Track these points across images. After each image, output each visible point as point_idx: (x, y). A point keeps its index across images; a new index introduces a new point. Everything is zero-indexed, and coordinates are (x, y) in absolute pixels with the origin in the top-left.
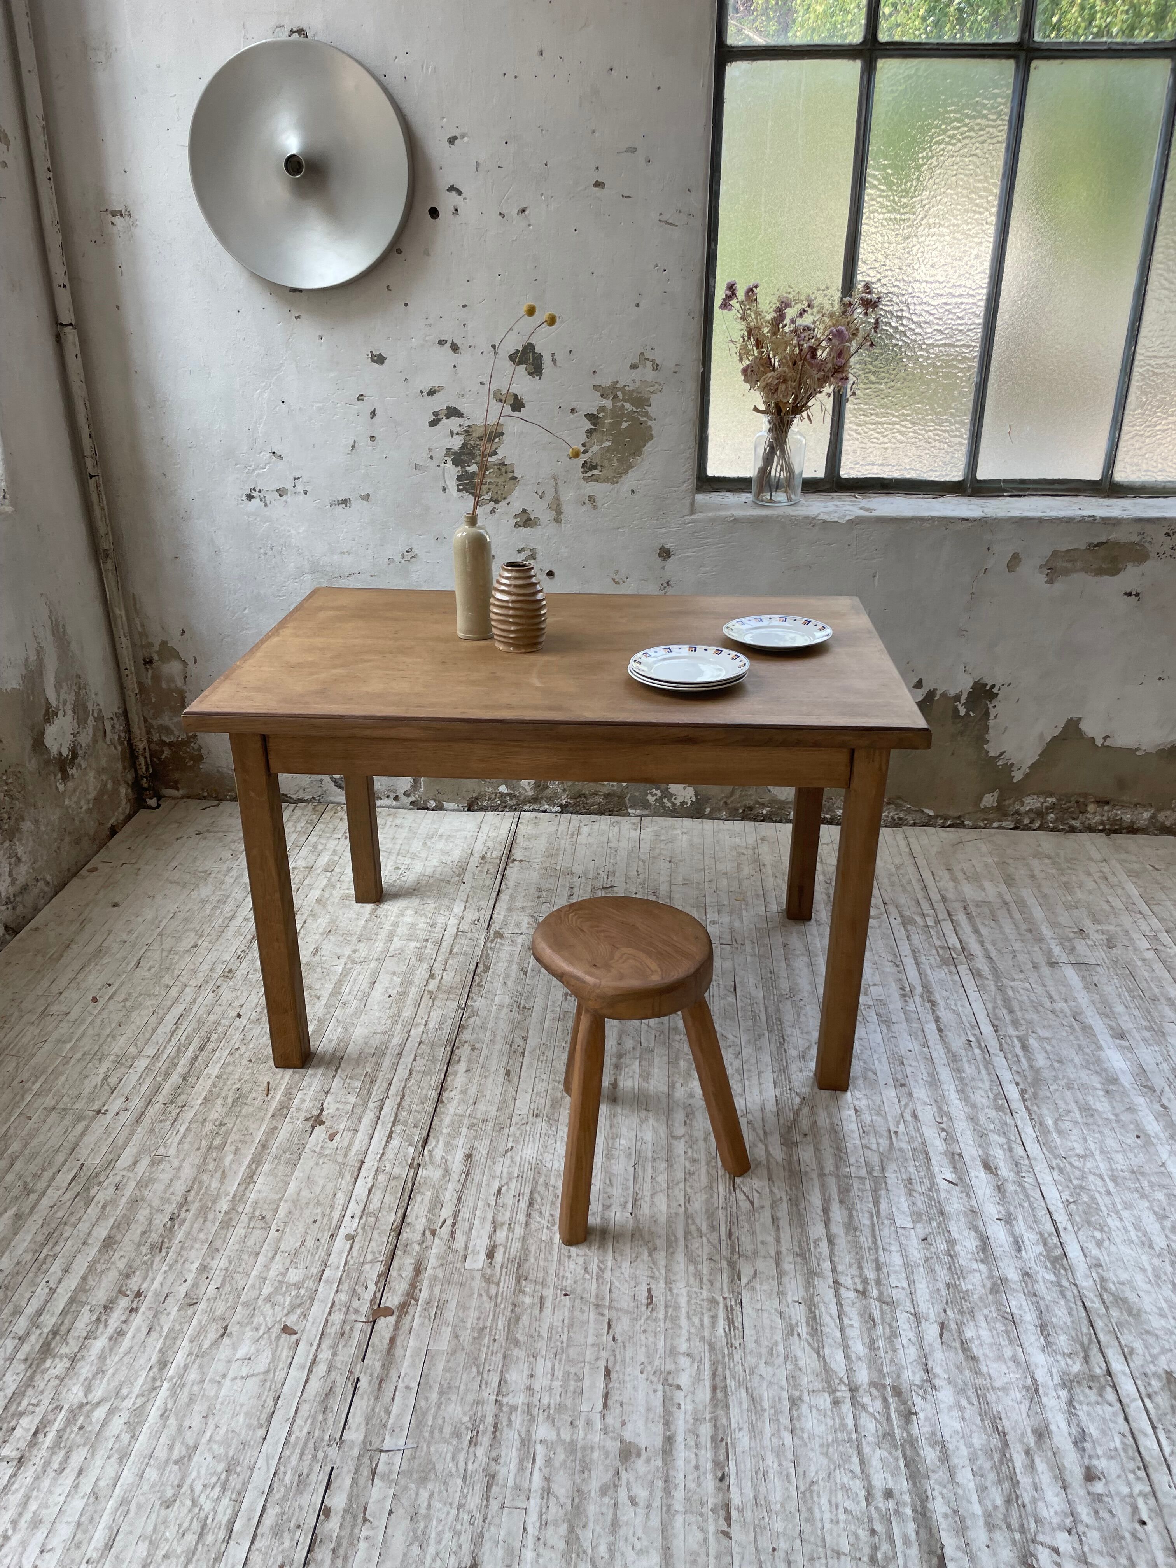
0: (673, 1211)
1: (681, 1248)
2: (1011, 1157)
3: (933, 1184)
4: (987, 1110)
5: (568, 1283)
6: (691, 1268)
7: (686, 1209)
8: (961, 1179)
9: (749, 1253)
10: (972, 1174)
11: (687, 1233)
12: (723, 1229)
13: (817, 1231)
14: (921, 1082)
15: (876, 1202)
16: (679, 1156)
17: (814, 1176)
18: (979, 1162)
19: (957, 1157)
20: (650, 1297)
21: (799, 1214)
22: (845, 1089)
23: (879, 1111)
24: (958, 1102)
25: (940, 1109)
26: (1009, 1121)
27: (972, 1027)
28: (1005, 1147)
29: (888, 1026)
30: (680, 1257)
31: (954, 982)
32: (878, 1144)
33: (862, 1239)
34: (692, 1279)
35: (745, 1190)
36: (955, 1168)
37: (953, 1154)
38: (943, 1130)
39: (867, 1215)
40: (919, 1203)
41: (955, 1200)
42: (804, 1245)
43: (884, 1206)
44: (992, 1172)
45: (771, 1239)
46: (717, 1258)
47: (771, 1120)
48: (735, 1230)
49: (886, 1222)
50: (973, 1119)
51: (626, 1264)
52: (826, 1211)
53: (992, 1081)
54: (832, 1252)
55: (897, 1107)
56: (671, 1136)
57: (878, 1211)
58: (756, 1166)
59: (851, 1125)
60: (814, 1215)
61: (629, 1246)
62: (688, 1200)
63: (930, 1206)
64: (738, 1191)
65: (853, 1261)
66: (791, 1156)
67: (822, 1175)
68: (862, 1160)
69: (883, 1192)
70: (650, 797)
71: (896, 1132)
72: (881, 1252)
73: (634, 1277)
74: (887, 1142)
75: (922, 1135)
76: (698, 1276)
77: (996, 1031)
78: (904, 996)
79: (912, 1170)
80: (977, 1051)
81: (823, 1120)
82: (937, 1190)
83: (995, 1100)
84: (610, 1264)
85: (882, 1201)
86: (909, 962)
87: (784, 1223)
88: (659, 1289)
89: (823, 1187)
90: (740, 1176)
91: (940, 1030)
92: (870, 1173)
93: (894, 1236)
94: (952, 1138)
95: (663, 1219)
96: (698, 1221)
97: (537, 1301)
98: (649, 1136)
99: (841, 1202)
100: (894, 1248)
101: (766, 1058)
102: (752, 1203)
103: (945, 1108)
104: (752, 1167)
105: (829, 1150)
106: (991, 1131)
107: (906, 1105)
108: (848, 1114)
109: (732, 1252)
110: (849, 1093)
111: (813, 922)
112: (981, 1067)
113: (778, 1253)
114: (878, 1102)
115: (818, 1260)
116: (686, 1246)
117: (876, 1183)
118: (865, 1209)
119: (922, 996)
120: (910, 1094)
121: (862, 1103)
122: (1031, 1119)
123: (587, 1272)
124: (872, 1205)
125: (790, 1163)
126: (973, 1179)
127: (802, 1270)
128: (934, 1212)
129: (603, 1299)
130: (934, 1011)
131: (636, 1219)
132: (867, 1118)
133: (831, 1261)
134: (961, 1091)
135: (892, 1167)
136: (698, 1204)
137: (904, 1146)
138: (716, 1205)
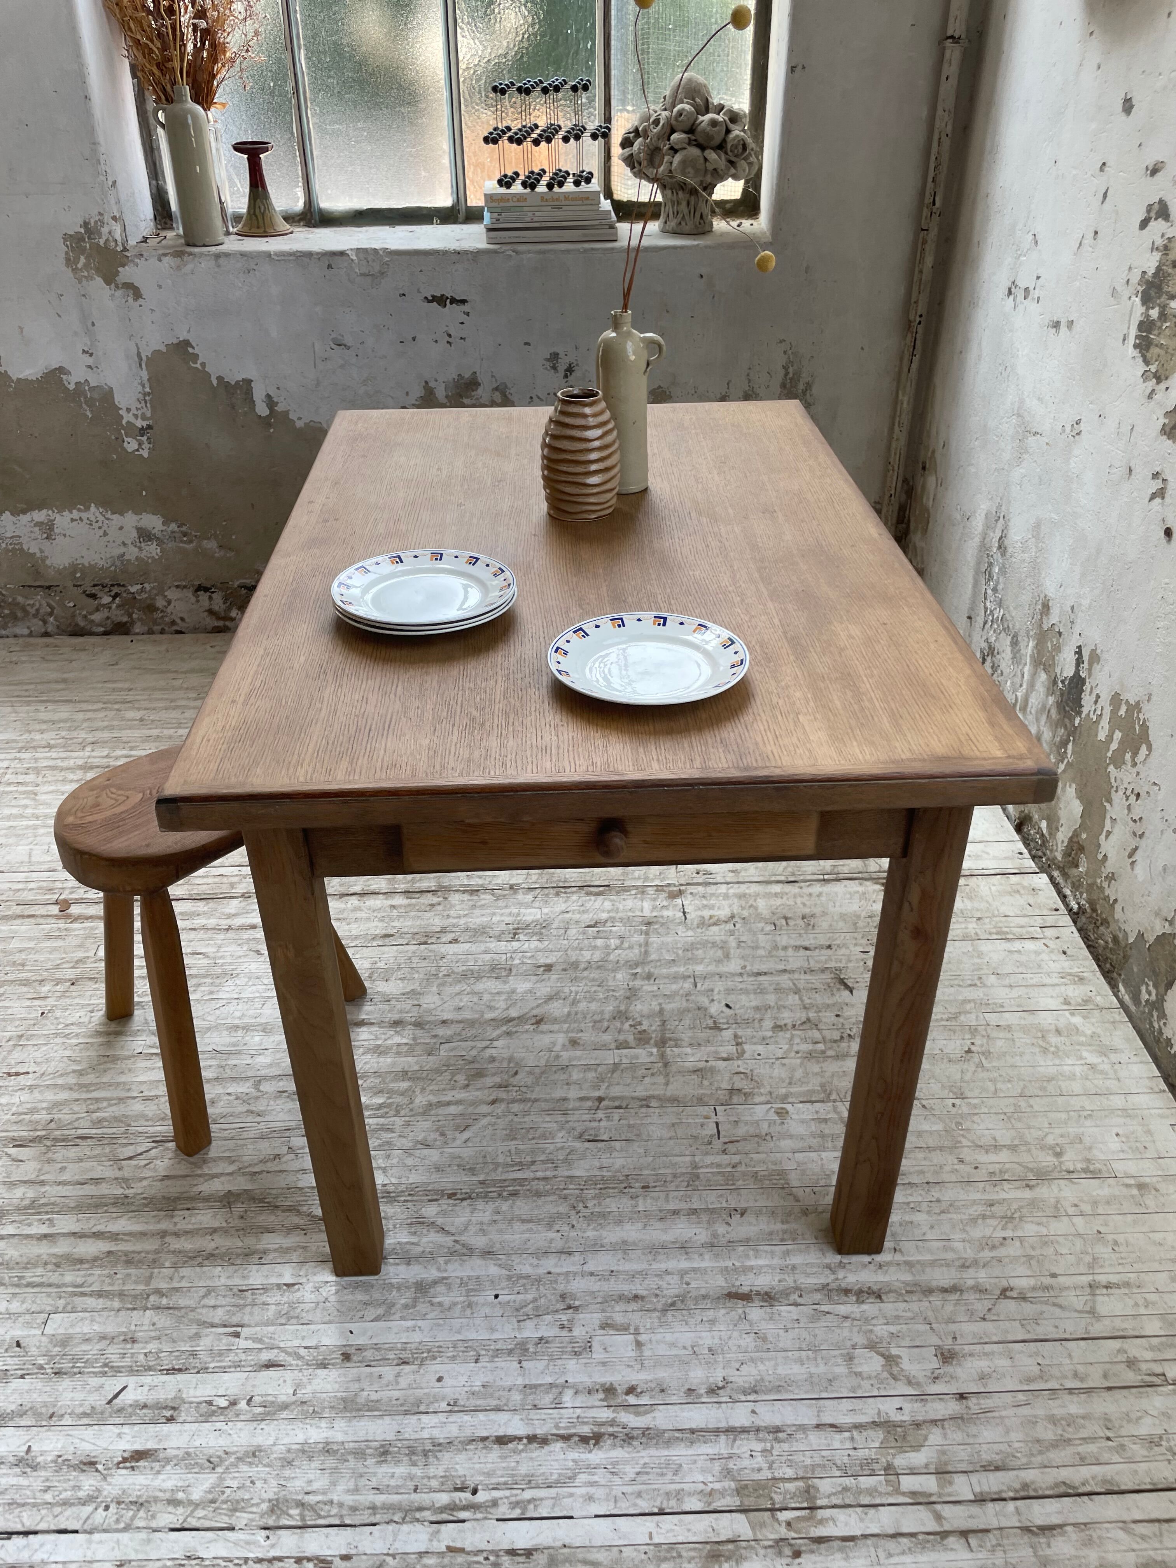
0: (133, 1087)
1: (76, 1096)
2: (156, 1500)
3: (117, 1370)
4: (274, 1483)
5: (58, 1013)
6: (44, 1105)
7: (135, 1098)
8: (121, 1410)
9: (50, 1155)
10: (126, 1429)
11: (97, 1100)
12: (94, 1131)
13: (66, 1223)
14: (356, 1386)
15: (100, 1294)
16: (224, 1088)
17: (164, 1225)
18: (149, 1445)
19: (168, 1414)
20: (17, 1074)
21: (97, 1206)
22: (340, 1272)
23: (288, 1317)
24: (300, 1438)
25: (285, 1406)
26: (241, 1519)
27: (515, 1505)
28: (181, 1495)
29: (510, 1352)
30: (64, 1095)
31: (679, 1495)
32: (214, 1307)
33: (40, 1271)
34: (29, 1106)
35: (154, 1152)
36: (145, 1406)
37: (174, 1408)
38: (233, 1403)
39: (80, 1281)
40: (85, 1347)
41: (79, 1396)
42: (47, 1209)
43: (91, 1302)
44: (125, 1460)
45: (66, 1176)
46: (52, 1125)
47: (282, 1181)
48: (89, 1142)
49: (62, 1302)
50: (254, 1454)
51: (68, 1053)
52: (98, 1235)
53: (354, 1509)
54: (28, 1236)
55: (296, 1343)
56: (259, 1081)
57: (83, 1294)
58: (191, 1163)
59: (257, 1276)
60: (92, 1222)
61: (94, 1053)
62: (147, 1099)
63: (74, 1360)
64: (154, 1145)
65: (7, 1258)
66: (206, 1199)
67: (163, 1234)
68: (184, 1284)
69: (116, 1304)
70: (1143, 989)
71: (237, 1335)
72: (11, 1290)
73: (48, 1061)
74: (216, 1320)
75: (224, 1370)
76: (33, 1111)
77: (512, 1552)
78: (609, 1391)
79: (152, 1347)
80: (443, 1498)
81: (272, 1241)
82: (104, 1374)
83: (301, 1504)
84: (74, 1041)
85: (101, 1300)
86: (740, 1416)
87: (89, 1190)
88: (27, 1081)
89: (143, 1234)
90: (177, 1146)
91: (502, 1441)
92: (158, 1292)
93: (35, 1308)
94: (213, 1413)
95: (122, 1079)
96: (114, 1108)
97: (42, 995)
98: (261, 1060)
99: (109, 1252)
100: (15, 1306)
101: (414, 1178)
102: (130, 1158)
103: (285, 1414)
104: (191, 1159)
105: (213, 1245)
106: (221, 1479)
107: (299, 1357)
108: (287, 1275)
109: (56, 1140)
110: (333, 1278)
111: (838, 1258)
112: (395, 1498)
113: (43, 1183)
114: (306, 1317)
115: (20, 1222)
116: (77, 1100)
117: (135, 1297)
118: (90, 1280)
119: (613, 1423)
120: (323, 1365)
121: (307, 1294)
122: (246, 1560)
123: (67, 1025)
124: (95, 1288)
125: (192, 1199)
126: (116, 1430)
127: (9, 1205)
128: (66, 1365)
129: (28, 1040)
130: (566, 1438)
131: (128, 1058)
132: (274, 1297)
133: (14, 1235)
134: (327, 1449)
135: (164, 1321)
136: (137, 1107)
137: (205, 1343)
138: (133, 1124)
